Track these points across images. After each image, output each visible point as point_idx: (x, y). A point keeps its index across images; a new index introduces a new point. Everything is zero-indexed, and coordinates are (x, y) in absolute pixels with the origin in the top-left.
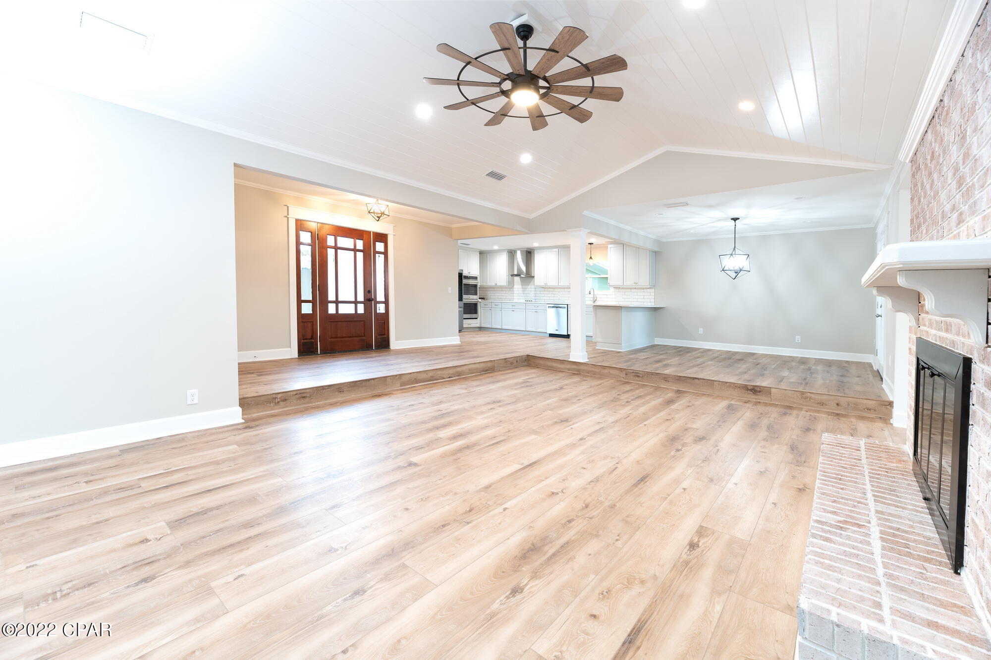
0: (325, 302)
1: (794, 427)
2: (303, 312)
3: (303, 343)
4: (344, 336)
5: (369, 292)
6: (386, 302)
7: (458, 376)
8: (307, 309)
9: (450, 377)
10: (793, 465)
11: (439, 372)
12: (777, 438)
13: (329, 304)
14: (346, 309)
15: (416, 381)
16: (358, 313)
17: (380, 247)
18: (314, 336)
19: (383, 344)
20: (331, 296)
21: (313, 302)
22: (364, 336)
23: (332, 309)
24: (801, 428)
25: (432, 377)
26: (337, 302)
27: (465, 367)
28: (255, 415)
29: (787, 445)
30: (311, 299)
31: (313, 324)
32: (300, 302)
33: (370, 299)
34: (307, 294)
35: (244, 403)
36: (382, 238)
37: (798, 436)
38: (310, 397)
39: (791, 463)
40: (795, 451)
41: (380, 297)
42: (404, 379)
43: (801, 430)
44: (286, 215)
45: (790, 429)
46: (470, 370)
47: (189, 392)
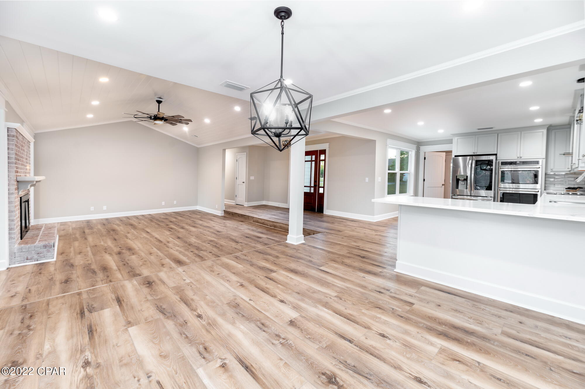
1: (78, 280)
5: (316, 181)
6: (324, 187)
7: (274, 227)
9: (270, 226)
10: (69, 259)
12: (84, 267)
16: (311, 192)
17: (322, 157)
19: (321, 210)
24: (72, 281)
29: (76, 266)
33: (316, 185)
37: (72, 274)
39: (70, 259)
40: (70, 264)
41: (321, 184)
43: (71, 279)
45: (80, 276)
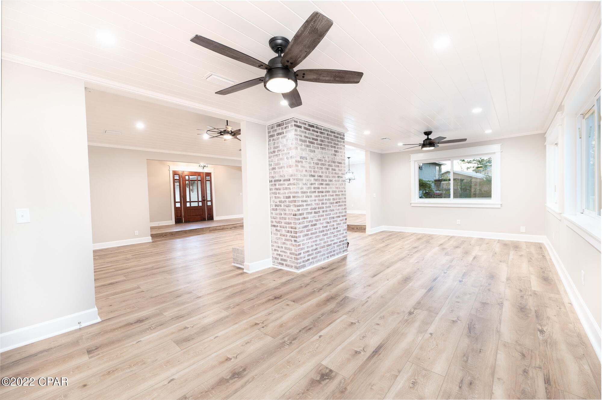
0: (185, 202)
2: (177, 206)
3: (177, 218)
4: (194, 215)
5: (204, 197)
6: (211, 201)
8: (178, 205)
11: (226, 226)
13: (187, 203)
14: (194, 204)
15: (216, 230)
16: (199, 205)
17: (208, 178)
18: (181, 215)
19: (211, 218)
20: (188, 200)
21: (180, 202)
22: (202, 215)
23: (188, 205)
25: (223, 228)
26: (190, 202)
27: (238, 225)
28: (156, 240)
30: (179, 201)
31: (181, 211)
32: (175, 202)
33: (204, 200)
34: (178, 199)
35: (153, 236)
36: (209, 174)
38: (175, 234)
41: (209, 199)
42: (211, 229)
44: (169, 169)
46: (240, 226)
47: (135, 232)
